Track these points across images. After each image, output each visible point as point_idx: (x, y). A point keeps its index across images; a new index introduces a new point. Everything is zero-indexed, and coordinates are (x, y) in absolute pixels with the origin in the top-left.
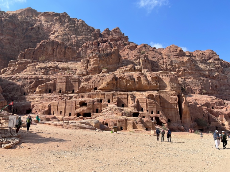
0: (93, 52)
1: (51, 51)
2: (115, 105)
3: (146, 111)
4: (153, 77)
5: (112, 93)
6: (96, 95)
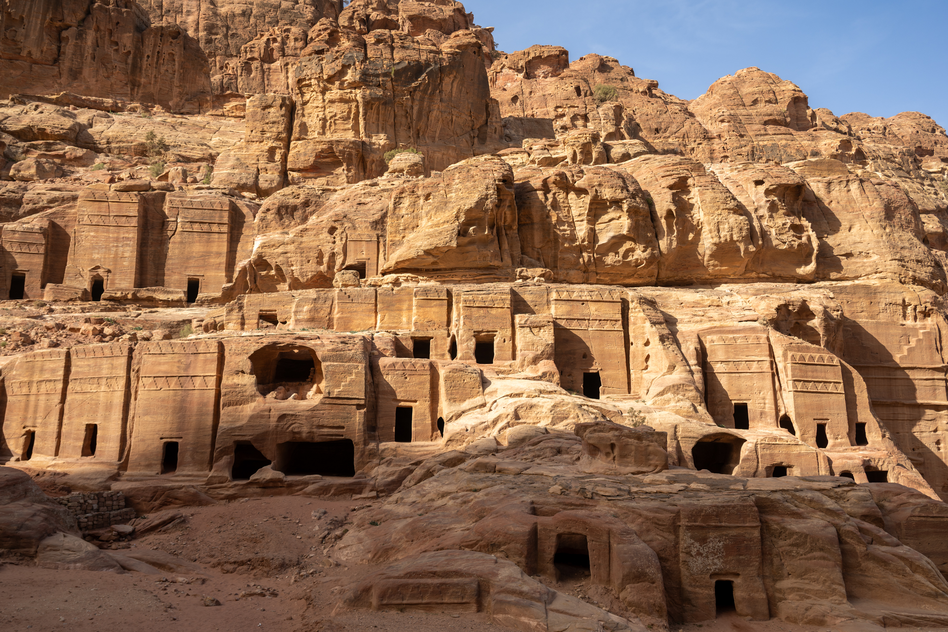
0: (321, 52)
1: (40, 39)
2: (540, 378)
3: (768, 424)
4: (780, 186)
5: (506, 286)
6: (370, 311)
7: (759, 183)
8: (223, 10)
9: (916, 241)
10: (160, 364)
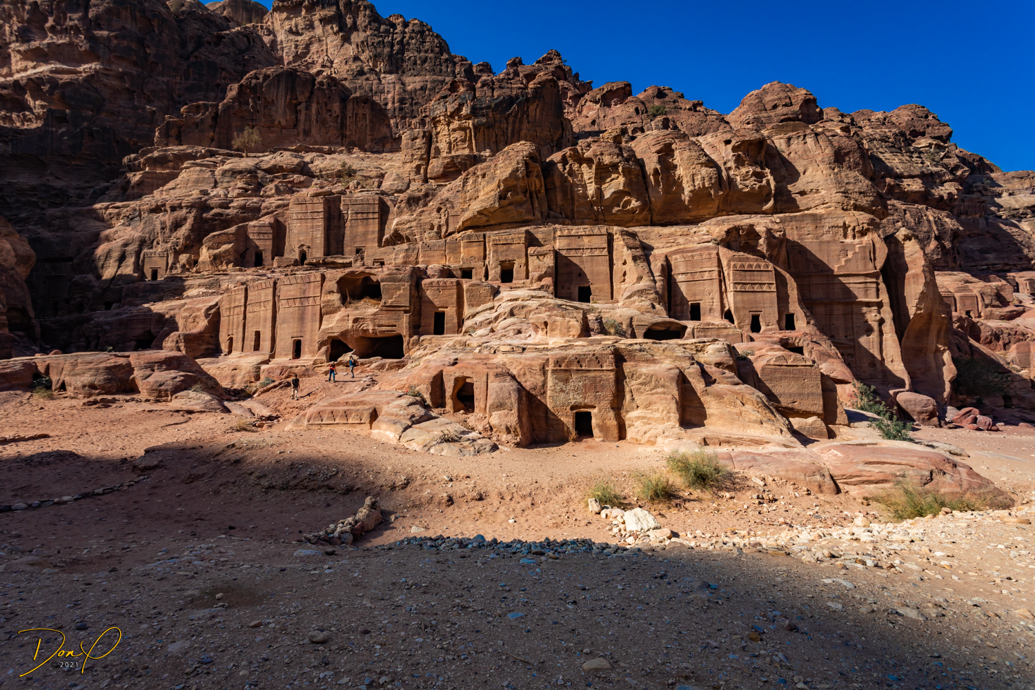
0: (445, 97)
1: (285, 112)
2: (540, 289)
3: (715, 317)
4: (743, 142)
5: (524, 229)
6: (442, 255)
7: (728, 142)
8: (409, 88)
9: (861, 177)
10: (290, 291)
